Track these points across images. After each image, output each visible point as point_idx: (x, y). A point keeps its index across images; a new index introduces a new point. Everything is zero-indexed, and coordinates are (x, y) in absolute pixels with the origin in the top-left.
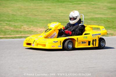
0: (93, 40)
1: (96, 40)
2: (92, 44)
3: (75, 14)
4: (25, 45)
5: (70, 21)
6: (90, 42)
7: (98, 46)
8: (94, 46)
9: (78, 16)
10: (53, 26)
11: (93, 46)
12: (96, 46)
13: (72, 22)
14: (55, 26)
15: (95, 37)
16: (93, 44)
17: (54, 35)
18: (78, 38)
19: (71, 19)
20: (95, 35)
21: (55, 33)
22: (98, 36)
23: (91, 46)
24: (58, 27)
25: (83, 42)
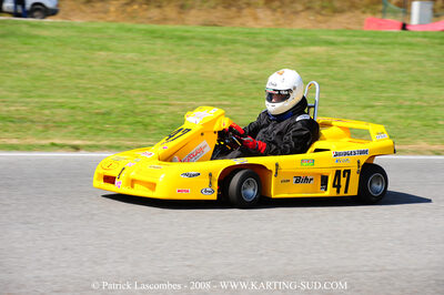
0: (338, 173)
1: (349, 171)
2: (334, 186)
3: (284, 79)
4: (99, 183)
5: (267, 103)
6: (327, 177)
7: (356, 193)
8: (342, 193)
9: (295, 88)
10: (198, 120)
11: (338, 192)
12: (349, 194)
14: (205, 119)
15: (344, 161)
16: (337, 186)
17: (201, 150)
18: (280, 165)
19: (270, 97)
20: (346, 154)
21: (202, 145)
22: (358, 157)
23: (330, 192)
24: (213, 122)
25: (298, 179)
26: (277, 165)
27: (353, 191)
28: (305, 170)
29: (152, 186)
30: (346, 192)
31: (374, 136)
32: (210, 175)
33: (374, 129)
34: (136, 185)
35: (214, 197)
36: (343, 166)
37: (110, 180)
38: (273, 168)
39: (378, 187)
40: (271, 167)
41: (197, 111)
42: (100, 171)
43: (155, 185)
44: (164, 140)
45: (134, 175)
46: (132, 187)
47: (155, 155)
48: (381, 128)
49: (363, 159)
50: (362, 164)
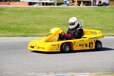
0: (90, 43)
1: (92, 43)
9: (76, 21)
11: (90, 48)
13: (71, 27)
14: (56, 31)
20: (92, 38)
23: (88, 48)
25: (80, 45)
26: (75, 42)
27: (94, 48)
28: (82, 43)
29: (44, 48)
30: (92, 48)
31: (98, 33)
32: (58, 45)
33: (98, 32)
34: (39, 48)
35: (59, 51)
36: (91, 41)
37: (33, 47)
40: (73, 42)
41: (53, 29)
44: (46, 37)
45: (39, 46)
46: (39, 49)
47: (44, 40)
48: (100, 31)
49: (96, 39)
50: (95, 41)
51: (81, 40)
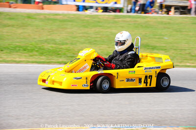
0: (146, 77)
1: (151, 76)
2: (144, 83)
3: (123, 36)
4: (40, 83)
5: (115, 46)
6: (141, 79)
8: (148, 86)
9: (127, 40)
10: (84, 55)
11: (146, 85)
12: (152, 86)
13: (119, 48)
14: (87, 53)
16: (146, 83)
17: (85, 67)
19: (117, 44)
20: (150, 68)
21: (86, 65)
22: (156, 69)
23: (143, 85)
24: (90, 55)
25: (128, 80)
26: (118, 73)
27: (154, 85)
28: (131, 76)
29: (61, 83)
30: (150, 85)
31: (164, 60)
32: (87, 78)
33: (164, 57)
34: (55, 83)
35: (88, 88)
36: (148, 74)
37: (44, 81)
38: (116, 75)
39: (166, 83)
40: (115, 74)
42: (40, 77)
43: (62, 83)
44: (68, 64)
45: (53, 79)
46: (53, 84)
47: (63, 70)
48: (167, 57)
49: (158, 71)
50: (157, 73)
51: (130, 72)
